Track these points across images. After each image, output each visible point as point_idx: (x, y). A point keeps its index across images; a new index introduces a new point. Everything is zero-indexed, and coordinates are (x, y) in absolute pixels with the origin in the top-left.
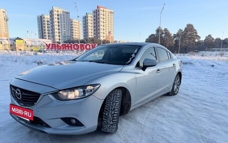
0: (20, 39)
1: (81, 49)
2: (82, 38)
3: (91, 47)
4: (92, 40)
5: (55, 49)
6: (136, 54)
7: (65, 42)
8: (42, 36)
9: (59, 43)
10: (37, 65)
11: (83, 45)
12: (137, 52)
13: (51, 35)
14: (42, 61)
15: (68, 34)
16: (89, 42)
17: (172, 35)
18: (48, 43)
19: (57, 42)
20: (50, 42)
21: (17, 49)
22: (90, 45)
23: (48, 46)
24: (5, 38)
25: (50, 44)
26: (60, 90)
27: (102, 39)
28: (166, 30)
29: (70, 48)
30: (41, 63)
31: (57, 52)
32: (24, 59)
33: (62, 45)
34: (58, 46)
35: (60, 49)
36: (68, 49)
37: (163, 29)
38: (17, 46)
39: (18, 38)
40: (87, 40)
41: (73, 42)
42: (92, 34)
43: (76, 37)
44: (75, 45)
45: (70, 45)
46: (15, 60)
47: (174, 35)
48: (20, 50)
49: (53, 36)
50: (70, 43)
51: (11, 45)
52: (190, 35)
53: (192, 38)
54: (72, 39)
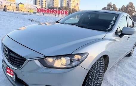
0: (22, 4)
1: (58, 13)
2: (59, 6)
3: (64, 12)
4: (66, 8)
5: (42, 12)
6: (115, 21)
7: (48, 8)
8: (35, 3)
9: (45, 8)
10: (30, 21)
11: (60, 11)
12: (116, 19)
13: (40, 3)
14: (34, 19)
15: (51, 3)
16: (64, 9)
17: (118, 9)
18: (38, 8)
19: (44, 8)
20: (39, 7)
21: (20, 10)
22: (64, 11)
23: (38, 10)
24: (13, 3)
25: (39, 9)
26: (47, 57)
27: (72, 7)
28: (114, 5)
29: (51, 12)
30: (33, 20)
31: (44, 14)
32: (23, 17)
33: (47, 10)
34: (44, 10)
35: (46, 12)
36: (50, 13)
37: (113, 5)
38: (20, 8)
39: (20, 3)
40: (62, 8)
41: (54, 8)
42: (66, 4)
43: (56, 5)
44: (55, 10)
45: (51, 10)
46: (17, 17)
47: (119, 9)
48: (22, 11)
49: (42, 4)
50: (51, 9)
51: (16, 7)
52: (130, 10)
53: (131, 12)
54: (53, 7)
